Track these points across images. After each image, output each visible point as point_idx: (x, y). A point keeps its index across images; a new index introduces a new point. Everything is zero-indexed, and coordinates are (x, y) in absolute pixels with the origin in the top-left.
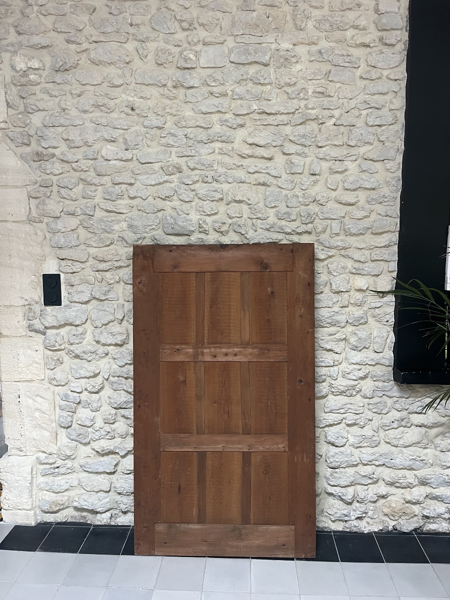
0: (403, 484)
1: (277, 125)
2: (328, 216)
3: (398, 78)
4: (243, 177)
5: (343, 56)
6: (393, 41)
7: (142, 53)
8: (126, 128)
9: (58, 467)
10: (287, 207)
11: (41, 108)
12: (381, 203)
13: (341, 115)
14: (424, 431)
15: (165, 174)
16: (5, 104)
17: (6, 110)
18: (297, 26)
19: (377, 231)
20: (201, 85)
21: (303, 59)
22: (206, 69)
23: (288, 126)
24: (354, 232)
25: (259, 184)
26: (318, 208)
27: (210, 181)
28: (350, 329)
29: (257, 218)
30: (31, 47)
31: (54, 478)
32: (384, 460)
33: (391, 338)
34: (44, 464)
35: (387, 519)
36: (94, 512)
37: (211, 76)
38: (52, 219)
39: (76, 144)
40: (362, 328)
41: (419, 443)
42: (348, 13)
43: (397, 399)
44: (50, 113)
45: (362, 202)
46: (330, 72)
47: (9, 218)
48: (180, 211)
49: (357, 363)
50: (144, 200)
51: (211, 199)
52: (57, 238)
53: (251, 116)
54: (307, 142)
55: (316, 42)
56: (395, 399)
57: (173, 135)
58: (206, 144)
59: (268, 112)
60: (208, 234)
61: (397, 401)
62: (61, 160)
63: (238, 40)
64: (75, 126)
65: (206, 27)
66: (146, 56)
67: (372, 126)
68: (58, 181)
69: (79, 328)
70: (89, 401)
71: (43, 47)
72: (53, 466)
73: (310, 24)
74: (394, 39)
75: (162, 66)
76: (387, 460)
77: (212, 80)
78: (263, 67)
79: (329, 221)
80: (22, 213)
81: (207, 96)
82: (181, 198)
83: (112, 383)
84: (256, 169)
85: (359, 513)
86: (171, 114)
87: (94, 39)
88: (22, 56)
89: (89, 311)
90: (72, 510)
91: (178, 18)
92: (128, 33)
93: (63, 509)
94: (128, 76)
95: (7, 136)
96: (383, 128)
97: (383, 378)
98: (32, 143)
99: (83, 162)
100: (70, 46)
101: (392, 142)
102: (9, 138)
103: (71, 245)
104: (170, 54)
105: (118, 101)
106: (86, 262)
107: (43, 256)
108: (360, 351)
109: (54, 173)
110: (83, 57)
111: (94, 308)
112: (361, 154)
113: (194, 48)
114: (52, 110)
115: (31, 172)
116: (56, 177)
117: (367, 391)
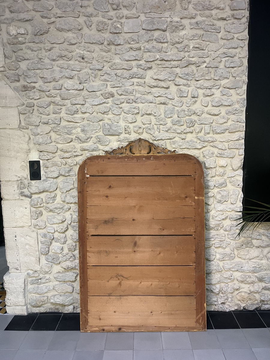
0: (249, 282)
1: (171, 68)
2: (203, 122)
3: (244, 39)
4: (151, 100)
5: (211, 25)
6: (240, 17)
7: (89, 24)
8: (79, 70)
9: (40, 279)
10: (178, 117)
11: (26, 58)
12: (234, 114)
13: (210, 61)
14: (261, 250)
15: (103, 98)
16: (3, 56)
17: (4, 59)
18: (183, 8)
19: (232, 131)
20: (125, 44)
21: (186, 27)
22: (128, 34)
23: (178, 68)
24: (218, 132)
25: (161, 103)
26: (197, 118)
27: (131, 102)
28: (216, 190)
29: (160, 124)
30: (19, 20)
31: (38, 285)
32: (237, 268)
33: (241, 195)
34: (32, 277)
35: (239, 303)
36: (64, 306)
37: (131, 37)
38: (34, 127)
39: (49, 81)
40: (223, 190)
41: (258, 257)
44: (32, 61)
45: (223, 113)
46: (203, 35)
47: (8, 127)
48: (113, 121)
49: (221, 211)
50: (91, 114)
51: (132, 113)
52: (37, 138)
53: (155, 62)
54: (190, 78)
55: (194, 17)
57: (109, 74)
58: (128, 79)
59: (166, 59)
60: (130, 135)
61: (245, 232)
62: (39, 90)
63: (147, 16)
64: (48, 69)
65: (127, 8)
66: (91, 25)
67: (228, 68)
68: (38, 103)
69: (52, 194)
70: (59, 238)
71: (27, 21)
72: (37, 278)
73: (191, 6)
74: (241, 16)
75: (101, 32)
76: (239, 268)
77: (132, 40)
78: (162, 32)
79: (203, 126)
80: (16, 124)
81: (128, 50)
82: (114, 113)
83: (73, 227)
84: (159, 94)
85: (223, 300)
86: (107, 62)
87: (58, 15)
88: (14, 27)
89: (58, 183)
90: (49, 304)
91: (111, 3)
92: (79, 12)
93: (44, 304)
94: (80, 38)
95: (5, 75)
96: (235, 69)
98: (21, 80)
99: (52, 91)
100: (43, 19)
101: (241, 77)
102: (6, 77)
103: (46, 143)
104: (106, 24)
105: (74, 54)
106: (55, 153)
107: (29, 150)
108: (222, 203)
109: (35, 98)
110: (52, 26)
111: (61, 181)
112: (222, 85)
113: (120, 20)
114: (33, 59)
115: (20, 98)
116: (36, 101)
117: (227, 227)
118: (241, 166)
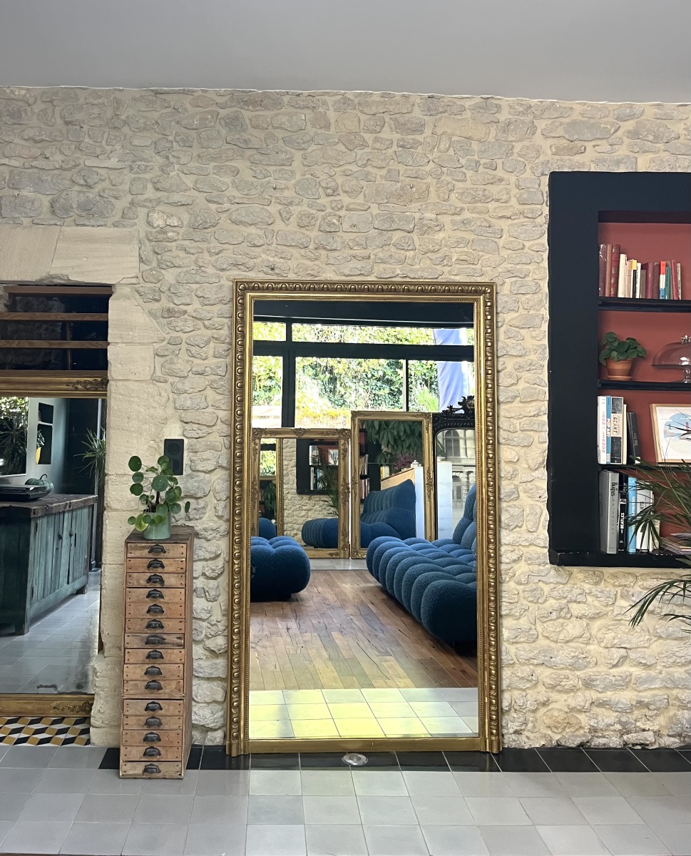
0: (566, 687)
3: (540, 250)
5: (487, 227)
6: (534, 215)
7: (285, 216)
11: (177, 265)
12: (528, 371)
14: (585, 623)
16: (138, 259)
17: (138, 264)
18: (440, 197)
19: (525, 400)
20: (343, 249)
21: (446, 227)
22: (349, 234)
30: (169, 204)
32: (543, 658)
33: (545, 516)
35: (549, 732)
36: (205, 729)
37: (354, 240)
38: (177, 379)
39: (212, 302)
40: (513, 505)
41: (581, 637)
42: (489, 187)
43: (554, 586)
44: (185, 269)
45: (510, 369)
46: (473, 241)
47: (132, 377)
49: (509, 544)
52: (182, 399)
53: (395, 280)
55: (459, 213)
56: (552, 585)
59: (412, 276)
61: (555, 588)
62: (193, 317)
63: (383, 208)
64: (211, 284)
65: (350, 194)
66: (289, 218)
67: (516, 294)
68: (188, 338)
69: (200, 501)
70: (206, 588)
71: (183, 205)
73: (453, 196)
74: (535, 213)
75: (305, 229)
76: (546, 658)
77: (355, 244)
78: (406, 234)
80: (146, 373)
81: (349, 259)
85: (517, 724)
86: (312, 276)
87: (236, 201)
88: (161, 214)
89: (213, 481)
91: (324, 186)
92: (270, 196)
94: (270, 237)
95: (137, 291)
96: (528, 296)
97: (539, 561)
98: (163, 299)
99: (216, 319)
100: (210, 204)
101: (537, 310)
102: (139, 293)
103: (198, 407)
104: (313, 218)
105: (258, 261)
106: (213, 426)
107: (166, 419)
108: (512, 530)
109: (186, 330)
110: (223, 216)
111: (219, 478)
112: (506, 320)
113: (338, 213)
114: (188, 266)
115: (159, 329)
116: (188, 334)
117: (522, 576)
118: (543, 462)
